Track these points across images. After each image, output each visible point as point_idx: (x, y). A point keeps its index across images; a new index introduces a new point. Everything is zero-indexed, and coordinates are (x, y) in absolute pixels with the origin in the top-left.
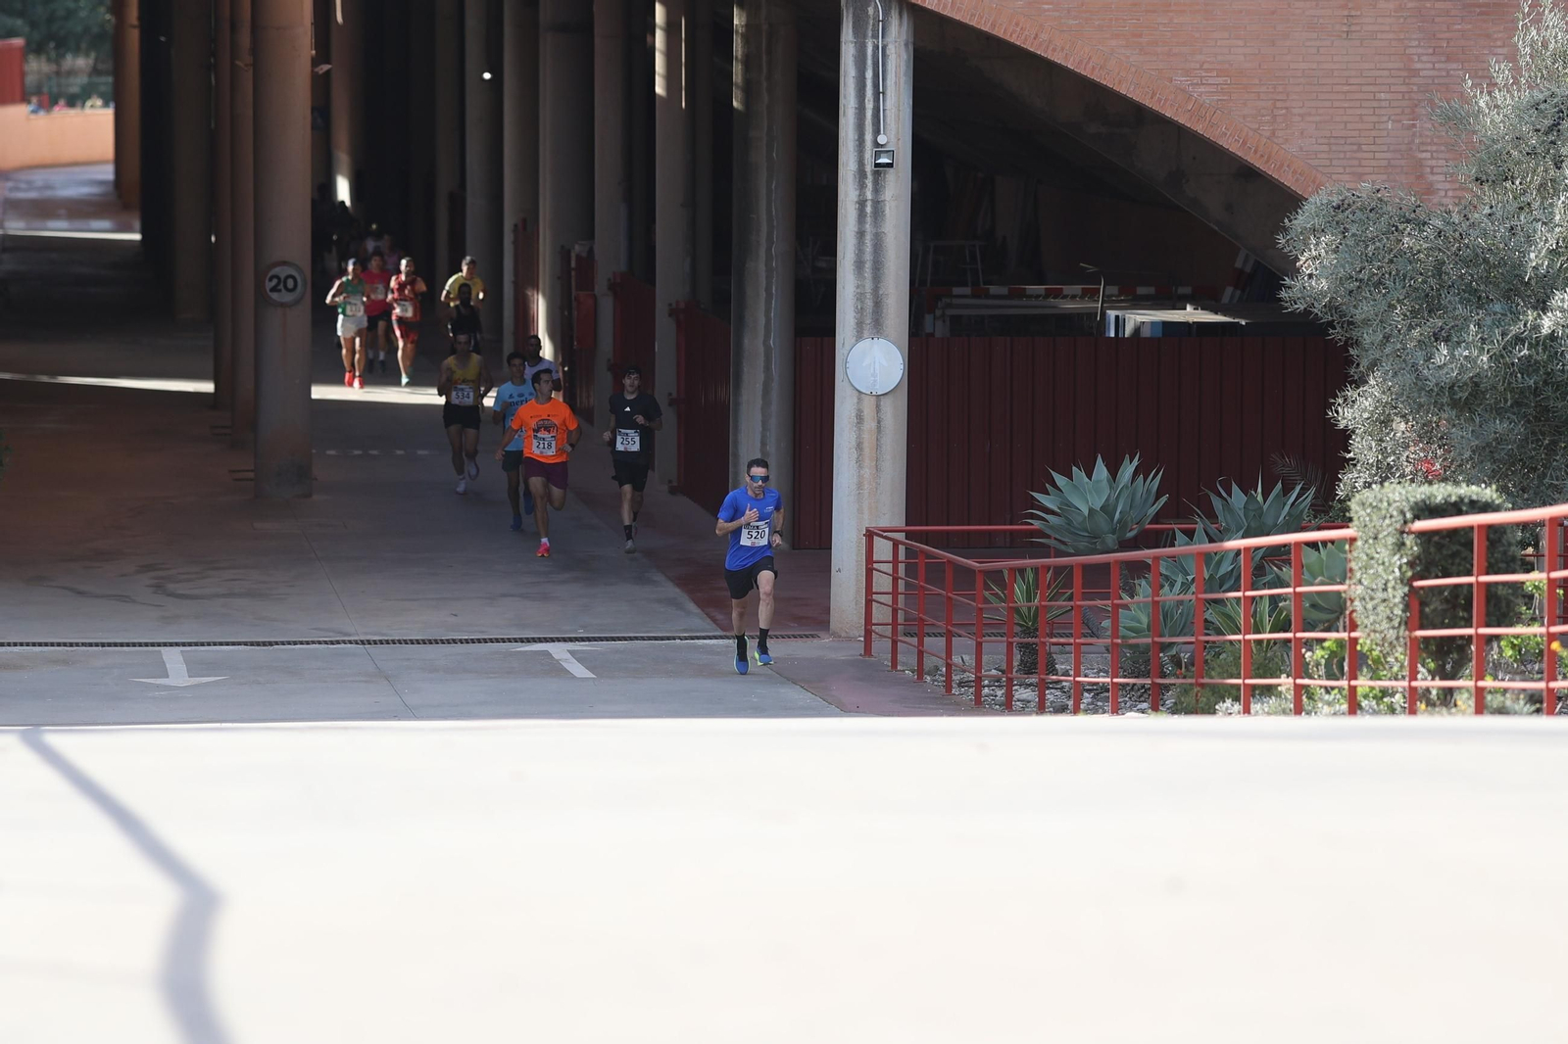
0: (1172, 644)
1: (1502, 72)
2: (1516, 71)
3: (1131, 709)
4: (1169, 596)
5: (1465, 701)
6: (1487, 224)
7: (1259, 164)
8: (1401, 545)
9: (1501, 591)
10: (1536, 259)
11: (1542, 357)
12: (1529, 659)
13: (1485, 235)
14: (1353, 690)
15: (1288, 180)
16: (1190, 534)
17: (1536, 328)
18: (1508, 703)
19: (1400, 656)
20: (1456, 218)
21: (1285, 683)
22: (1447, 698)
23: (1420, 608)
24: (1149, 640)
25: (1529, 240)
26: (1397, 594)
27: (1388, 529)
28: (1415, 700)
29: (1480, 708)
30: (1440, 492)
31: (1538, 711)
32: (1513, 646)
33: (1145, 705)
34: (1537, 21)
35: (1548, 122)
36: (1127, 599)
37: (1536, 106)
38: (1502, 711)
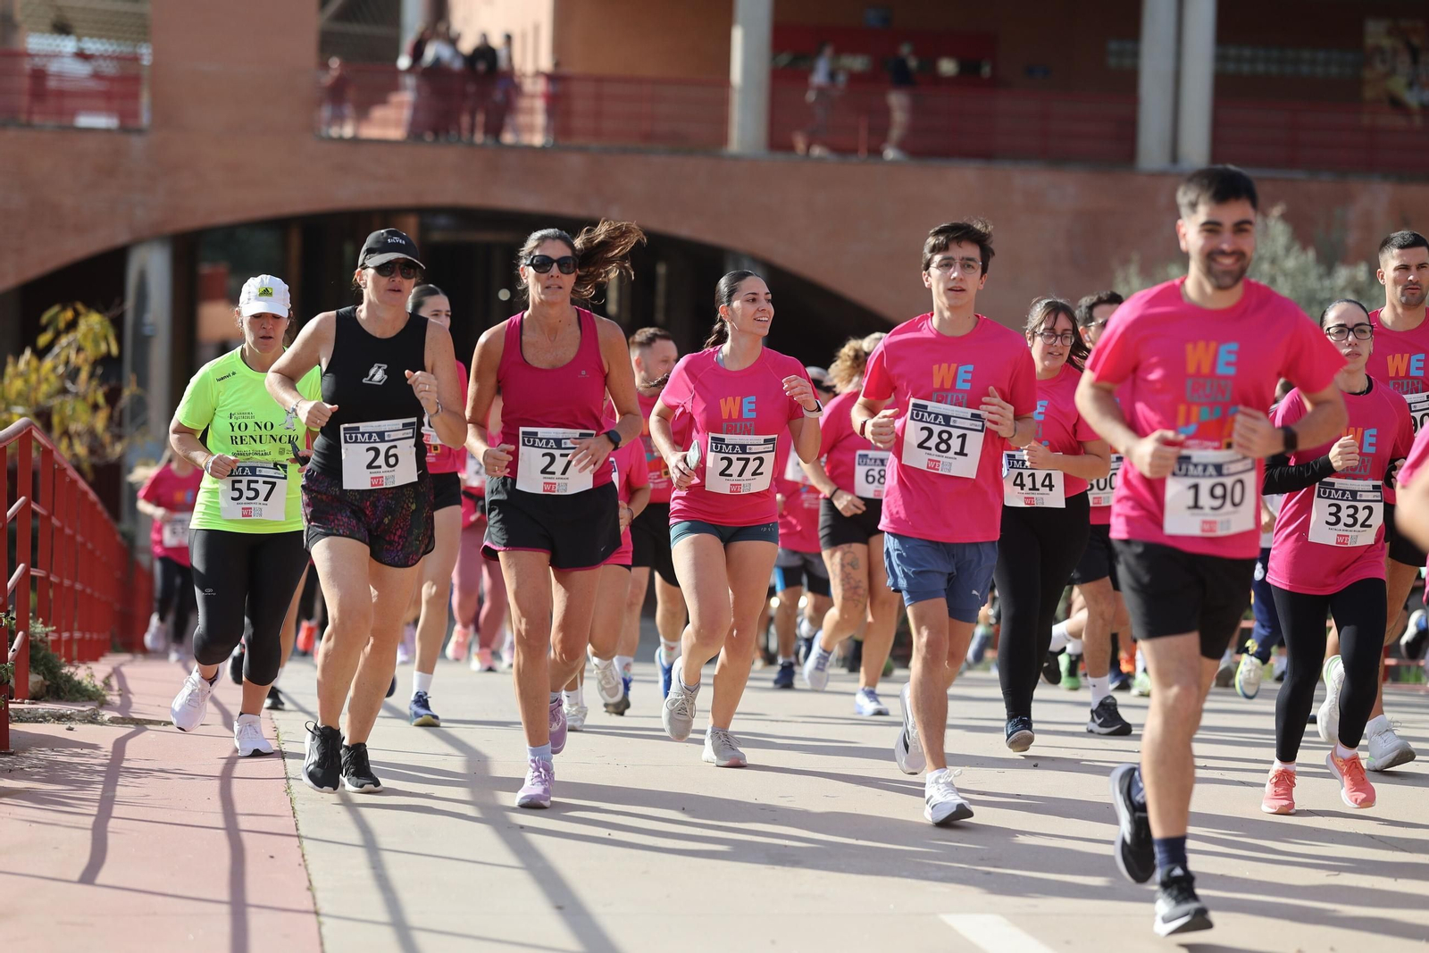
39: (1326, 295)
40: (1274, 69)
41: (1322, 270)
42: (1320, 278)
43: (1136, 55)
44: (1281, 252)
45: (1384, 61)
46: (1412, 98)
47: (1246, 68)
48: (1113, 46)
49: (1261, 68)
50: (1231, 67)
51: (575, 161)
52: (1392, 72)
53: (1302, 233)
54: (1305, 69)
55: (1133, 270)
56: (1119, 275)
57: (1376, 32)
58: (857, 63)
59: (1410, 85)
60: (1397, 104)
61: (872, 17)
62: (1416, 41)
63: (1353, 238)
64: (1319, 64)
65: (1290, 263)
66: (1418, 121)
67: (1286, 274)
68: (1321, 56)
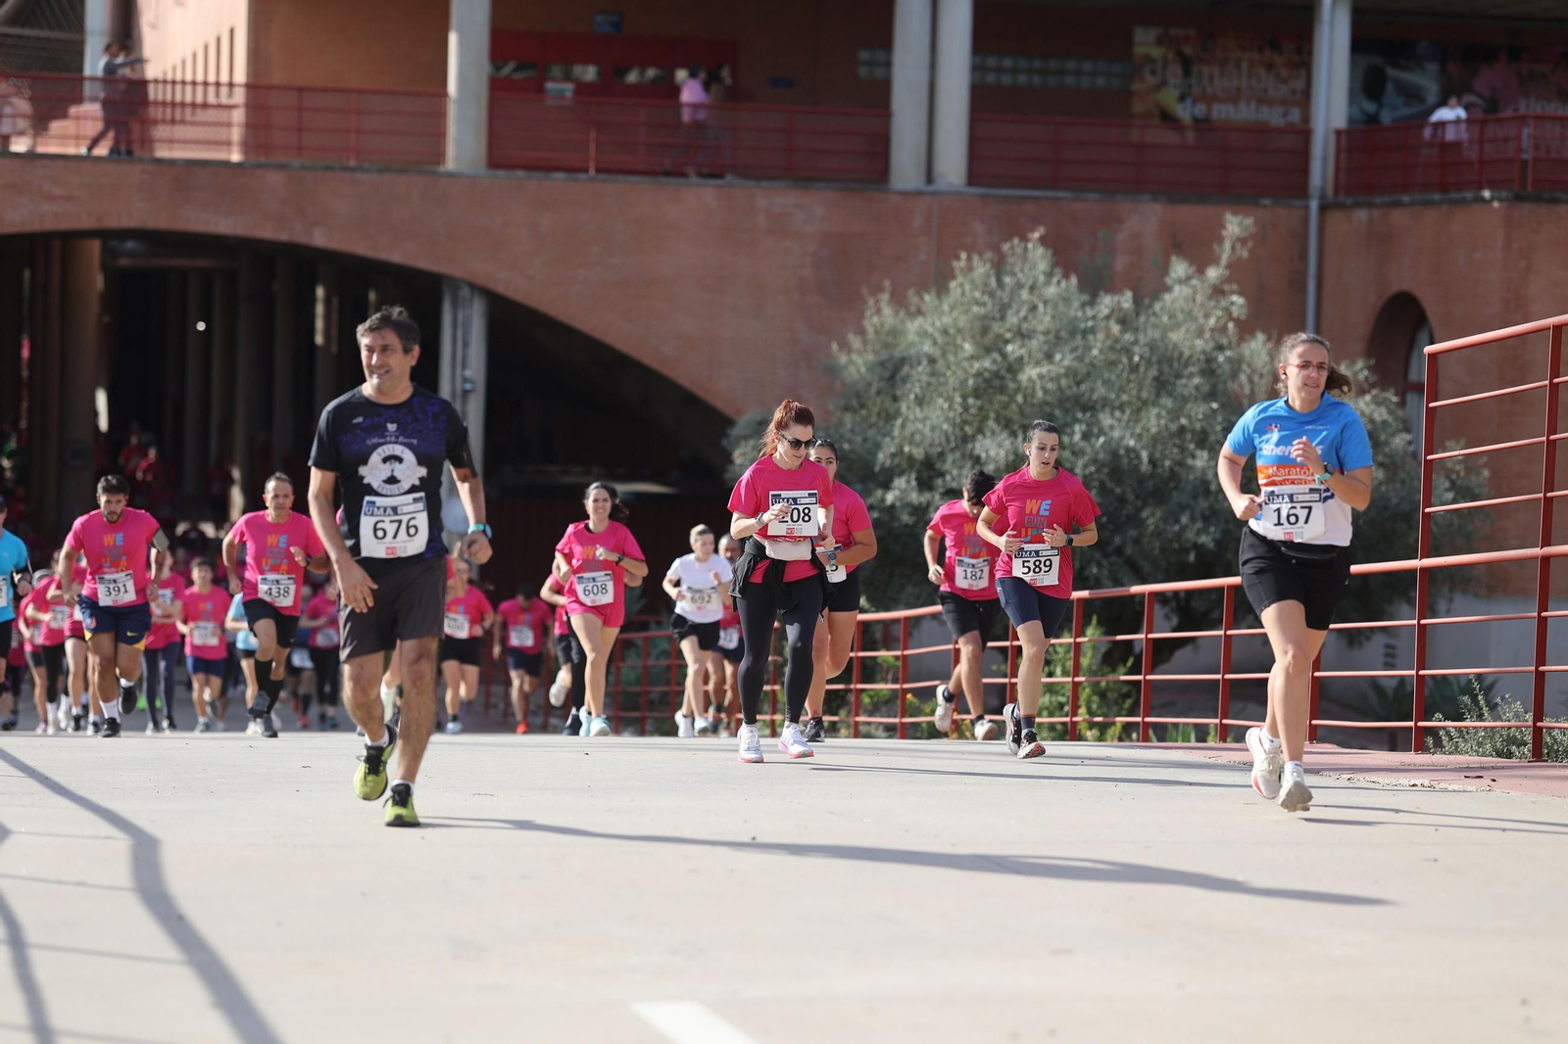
0: (648, 692)
1: (855, 341)
2: (865, 342)
3: (624, 731)
4: (651, 662)
5: (845, 730)
6: (848, 435)
7: (700, 393)
9: (868, 662)
10: (882, 458)
11: (886, 518)
12: (879, 705)
13: (849, 442)
14: (773, 722)
15: (719, 404)
16: (659, 624)
17: (883, 500)
18: (873, 732)
20: (832, 432)
22: (835, 729)
24: (637, 689)
25: (878, 446)
29: (857, 735)
31: (890, 737)
32: (871, 697)
33: (631, 729)
34: (878, 311)
35: (887, 374)
36: (622, 665)
37: (882, 364)
38: (868, 736)
39: (1090, 324)
40: (1037, 80)
41: (1086, 297)
42: (1083, 305)
43: (888, 64)
44: (1042, 278)
45: (1153, 72)
46: (1184, 112)
47: (1007, 80)
48: (864, 55)
49: (1022, 79)
50: (991, 78)
51: (274, 178)
52: (1164, 83)
53: (1064, 259)
54: (1070, 80)
55: (885, 297)
56: (871, 302)
57: (1145, 41)
58: (590, 73)
59: (1182, 98)
60: (1167, 118)
61: (601, 23)
62: (1188, 51)
63: (1120, 263)
64: (1086, 75)
65: (1051, 291)
66: (1190, 137)
67: (1045, 303)
68: (1087, 66)
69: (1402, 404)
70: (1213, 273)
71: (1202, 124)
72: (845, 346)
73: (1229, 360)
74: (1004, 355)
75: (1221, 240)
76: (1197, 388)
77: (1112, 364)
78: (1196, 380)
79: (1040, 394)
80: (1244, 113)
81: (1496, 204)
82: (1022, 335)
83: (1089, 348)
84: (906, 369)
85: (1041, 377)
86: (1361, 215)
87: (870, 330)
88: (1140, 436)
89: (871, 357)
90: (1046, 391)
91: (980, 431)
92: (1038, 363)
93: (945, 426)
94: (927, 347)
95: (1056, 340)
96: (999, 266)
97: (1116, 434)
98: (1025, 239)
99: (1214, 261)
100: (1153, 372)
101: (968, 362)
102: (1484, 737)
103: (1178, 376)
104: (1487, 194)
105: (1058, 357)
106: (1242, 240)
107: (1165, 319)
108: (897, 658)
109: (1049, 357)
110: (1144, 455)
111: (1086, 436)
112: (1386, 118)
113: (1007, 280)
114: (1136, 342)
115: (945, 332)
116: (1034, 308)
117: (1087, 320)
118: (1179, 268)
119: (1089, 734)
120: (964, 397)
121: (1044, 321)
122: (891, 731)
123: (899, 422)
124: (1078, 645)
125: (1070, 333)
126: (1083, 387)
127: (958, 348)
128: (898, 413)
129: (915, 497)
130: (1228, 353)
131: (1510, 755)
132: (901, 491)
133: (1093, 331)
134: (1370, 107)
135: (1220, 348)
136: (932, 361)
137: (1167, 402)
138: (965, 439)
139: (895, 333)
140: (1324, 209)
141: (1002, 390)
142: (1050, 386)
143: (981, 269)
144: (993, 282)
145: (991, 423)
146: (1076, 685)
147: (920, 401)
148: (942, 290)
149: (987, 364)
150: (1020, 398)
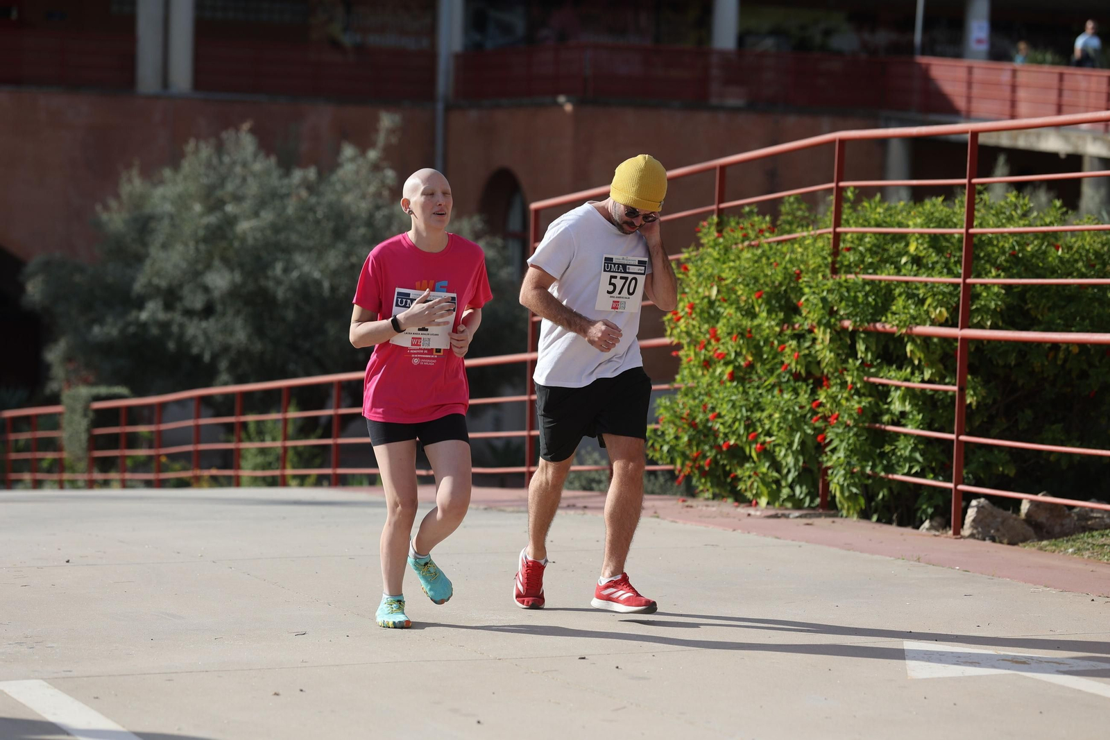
1: (113, 204)
2: (121, 205)
5: (115, 484)
6: (112, 272)
8: (85, 415)
9: (131, 435)
10: (138, 286)
11: (141, 331)
13: (112, 278)
14: (61, 479)
17: (137, 318)
18: (136, 485)
19: (82, 465)
21: (27, 476)
22: (106, 484)
23: (95, 442)
25: (133, 279)
26: (84, 437)
27: (79, 407)
28: (91, 484)
29: (125, 487)
30: (103, 390)
31: (150, 488)
32: (132, 460)
34: (130, 181)
35: (139, 228)
37: (134, 220)
38: (132, 488)
39: (284, 191)
40: (241, 16)
41: (282, 171)
42: (281, 177)
43: (133, 3)
44: (250, 158)
45: (324, 11)
46: (347, 40)
47: (219, 15)
49: (231, 15)
50: (208, 14)
52: (331, 20)
53: (266, 144)
54: (265, 17)
55: (135, 172)
56: (125, 177)
59: (345, 29)
60: (335, 45)
63: (304, 147)
64: (275, 12)
65: (258, 167)
67: (254, 175)
68: (277, 6)
69: (505, 247)
70: (373, 155)
71: (360, 49)
72: (106, 208)
73: (384, 216)
74: (225, 214)
75: (376, 131)
76: (364, 236)
77: (302, 220)
78: (362, 230)
79: (250, 241)
80: (389, 41)
81: (569, 108)
82: (238, 199)
83: (284, 208)
84: (153, 225)
85: (251, 228)
86: (473, 114)
87: (124, 196)
88: (322, 271)
89: (125, 215)
90: (256, 239)
91: (208, 267)
92: (248, 218)
93: (184, 265)
94: (168, 207)
95: (262, 203)
96: (220, 148)
97: (306, 269)
98: (237, 130)
99: (372, 145)
100: (331, 225)
101: (198, 216)
102: (574, 478)
103: (348, 227)
104: (562, 99)
105: (263, 214)
106: (391, 131)
107: (339, 187)
108: (152, 432)
109: (256, 214)
110: (326, 285)
111: (286, 270)
112: (489, 45)
113: (226, 159)
114: (319, 203)
115: (180, 196)
116: (244, 180)
117: (282, 187)
118: (348, 151)
119: (294, 482)
120: (197, 242)
121: (253, 188)
122: (149, 484)
123: (148, 262)
124: (285, 421)
125: (269, 198)
126: (282, 237)
127: (189, 208)
128: (147, 255)
129: (162, 316)
130: (385, 212)
131: (591, 489)
132: (151, 312)
133: (288, 195)
134: (478, 37)
135: (378, 208)
136: (172, 217)
137: (342, 246)
138: (198, 274)
139: (143, 198)
140: (448, 109)
141: (224, 237)
142: (259, 235)
143: (206, 151)
144: (215, 161)
145: (217, 263)
146: (285, 449)
147: (164, 246)
148: (176, 167)
149: (212, 219)
150: (236, 244)
